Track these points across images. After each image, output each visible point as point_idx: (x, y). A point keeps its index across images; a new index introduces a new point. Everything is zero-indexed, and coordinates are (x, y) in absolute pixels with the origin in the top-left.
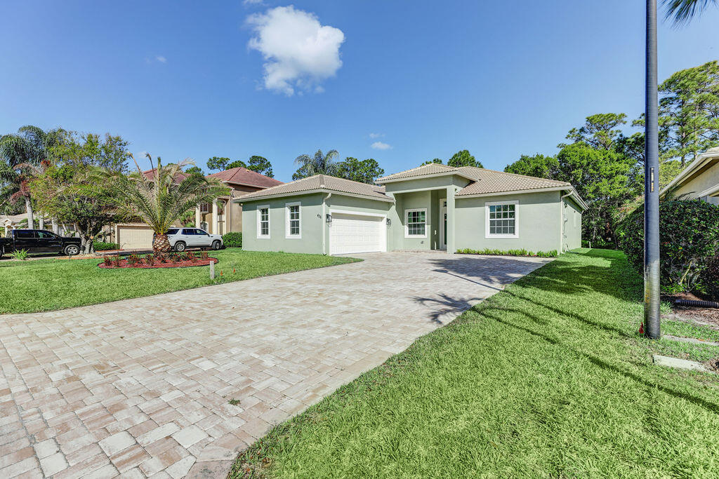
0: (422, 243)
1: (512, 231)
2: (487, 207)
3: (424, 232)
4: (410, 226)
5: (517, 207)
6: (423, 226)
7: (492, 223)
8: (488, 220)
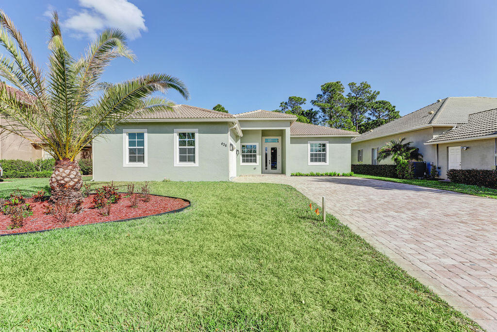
0: (255, 169)
1: (324, 160)
2: (309, 144)
3: (255, 161)
4: (243, 156)
5: (328, 145)
6: (255, 156)
7: (312, 155)
8: (309, 153)
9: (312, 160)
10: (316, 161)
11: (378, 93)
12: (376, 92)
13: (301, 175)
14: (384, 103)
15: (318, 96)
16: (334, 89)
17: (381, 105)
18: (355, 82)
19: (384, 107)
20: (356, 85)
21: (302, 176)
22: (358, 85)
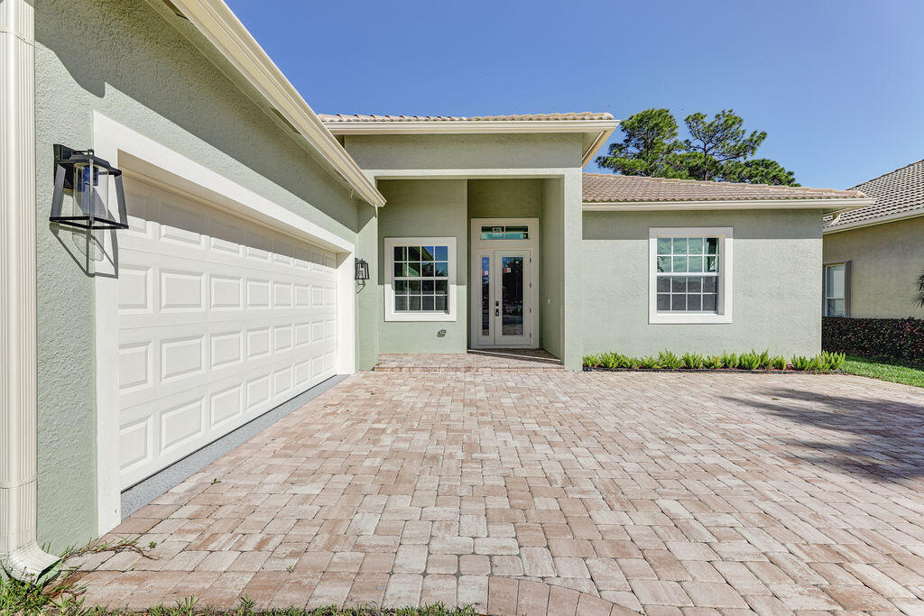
0: (441, 334)
1: (714, 304)
2: (653, 242)
3: (443, 305)
4: (399, 286)
5: (729, 246)
6: (442, 286)
7: (663, 283)
8: (654, 274)
9: (663, 304)
10: (679, 305)
11: (763, 136)
12: (758, 134)
13: (623, 366)
14: (766, 164)
15: (614, 146)
16: (656, 125)
17: (761, 169)
18: (703, 113)
19: (767, 173)
20: (705, 120)
21: (630, 369)
22: (708, 121)
